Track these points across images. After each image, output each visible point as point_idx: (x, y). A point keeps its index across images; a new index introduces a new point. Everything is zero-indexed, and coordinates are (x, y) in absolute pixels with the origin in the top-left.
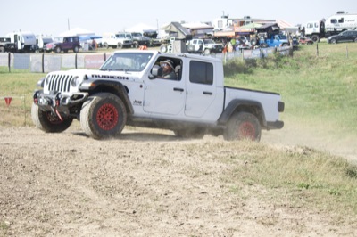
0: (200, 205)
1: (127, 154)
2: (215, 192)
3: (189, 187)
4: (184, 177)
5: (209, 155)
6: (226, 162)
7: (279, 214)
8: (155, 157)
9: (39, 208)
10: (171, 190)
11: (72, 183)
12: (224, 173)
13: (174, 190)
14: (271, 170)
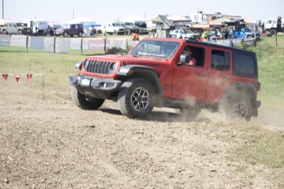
0: (212, 183)
1: (141, 132)
2: (223, 170)
3: (200, 164)
4: (194, 155)
5: (213, 134)
6: (227, 141)
8: (165, 134)
9: (65, 183)
10: (184, 168)
11: (94, 158)
12: (228, 152)
13: (186, 167)
14: (269, 150)
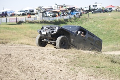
0: (60, 76)
1: (30, 55)
2: (65, 70)
3: (55, 68)
4: (53, 64)
5: (61, 55)
6: (67, 58)
7: (91, 79)
8: (40, 56)
10: (48, 70)
12: (67, 62)
13: (49, 69)
14: (84, 61)
